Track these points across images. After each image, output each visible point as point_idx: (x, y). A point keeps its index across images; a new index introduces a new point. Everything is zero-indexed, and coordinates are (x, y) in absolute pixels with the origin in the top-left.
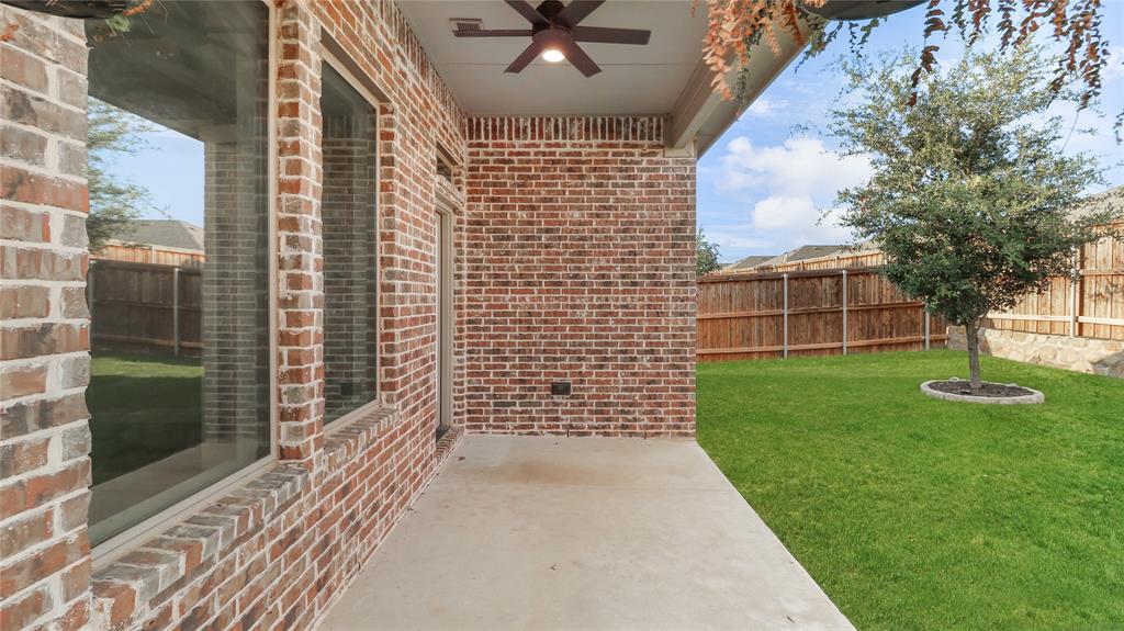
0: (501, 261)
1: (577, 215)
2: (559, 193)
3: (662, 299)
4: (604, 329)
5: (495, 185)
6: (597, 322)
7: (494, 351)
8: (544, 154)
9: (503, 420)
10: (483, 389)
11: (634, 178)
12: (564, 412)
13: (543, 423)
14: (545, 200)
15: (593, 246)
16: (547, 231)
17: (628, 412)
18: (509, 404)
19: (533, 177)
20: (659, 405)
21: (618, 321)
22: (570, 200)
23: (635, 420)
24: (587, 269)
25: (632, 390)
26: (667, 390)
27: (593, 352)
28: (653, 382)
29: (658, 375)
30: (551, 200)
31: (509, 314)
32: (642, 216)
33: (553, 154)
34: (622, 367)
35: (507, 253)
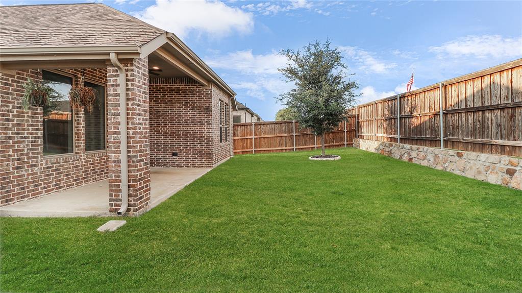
0: (158, 118)
1: (179, 105)
2: (174, 99)
3: (203, 128)
4: (187, 137)
5: (156, 97)
6: (185, 135)
7: (156, 144)
8: (169, 88)
9: (159, 163)
10: (153, 154)
11: (195, 94)
12: (176, 161)
13: (170, 164)
14: (170, 101)
15: (183, 114)
16: (171, 109)
17: (194, 161)
18: (160, 159)
19: (166, 94)
20: (203, 158)
21: (190, 135)
22: (177, 101)
23: (196, 163)
24: (182, 120)
25: (195, 154)
26: (204, 154)
27: (184, 144)
28: (201, 152)
29: (202, 150)
30: (171, 101)
31: (160, 133)
32: (197, 105)
33: (172, 88)
34: (192, 148)
35: (159, 116)
